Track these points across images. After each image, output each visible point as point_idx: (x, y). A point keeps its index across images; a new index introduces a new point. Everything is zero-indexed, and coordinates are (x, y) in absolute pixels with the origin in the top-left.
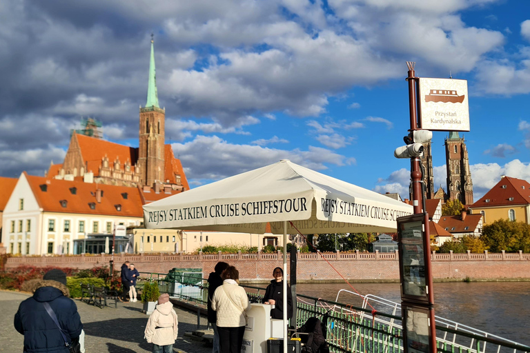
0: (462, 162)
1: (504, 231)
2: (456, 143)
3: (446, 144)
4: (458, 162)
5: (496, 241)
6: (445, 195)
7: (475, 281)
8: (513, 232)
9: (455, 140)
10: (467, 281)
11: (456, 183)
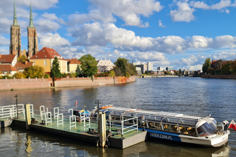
0: (34, 38)
1: (32, 70)
2: (32, 29)
3: (28, 29)
4: (33, 38)
5: (29, 74)
6: (27, 53)
7: (16, 90)
8: (36, 70)
9: (32, 28)
10: (12, 90)
11: (32, 47)
